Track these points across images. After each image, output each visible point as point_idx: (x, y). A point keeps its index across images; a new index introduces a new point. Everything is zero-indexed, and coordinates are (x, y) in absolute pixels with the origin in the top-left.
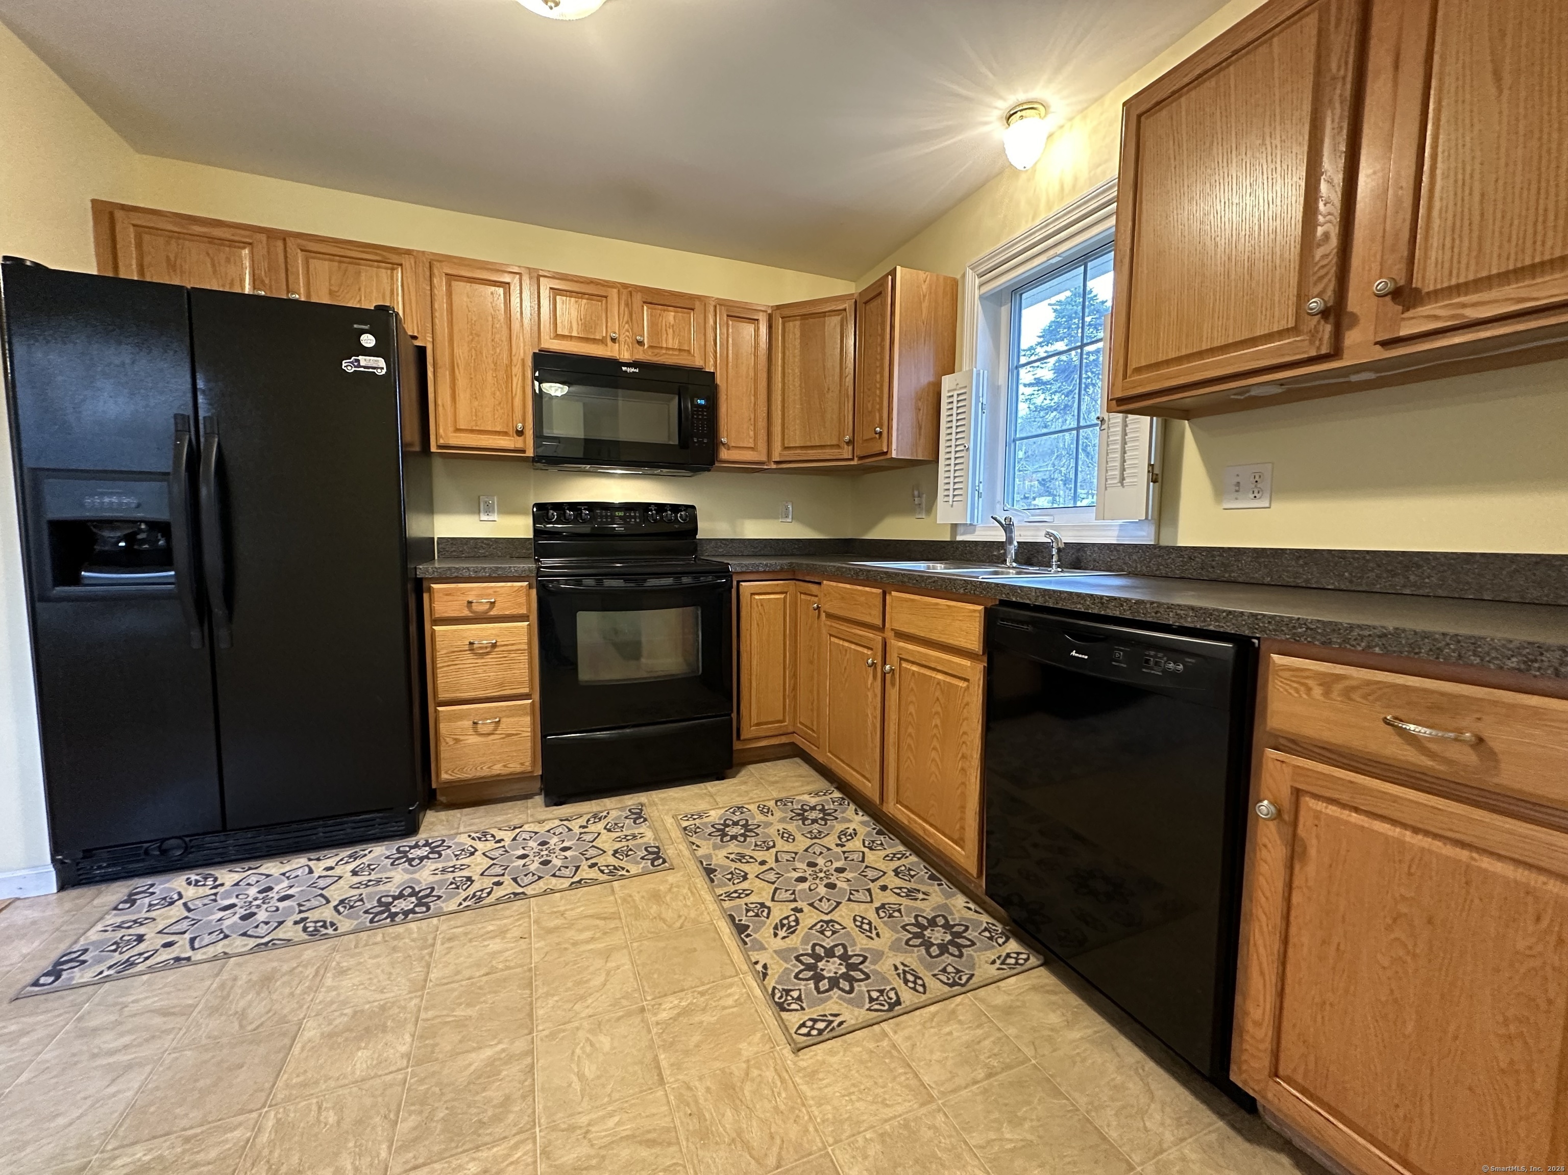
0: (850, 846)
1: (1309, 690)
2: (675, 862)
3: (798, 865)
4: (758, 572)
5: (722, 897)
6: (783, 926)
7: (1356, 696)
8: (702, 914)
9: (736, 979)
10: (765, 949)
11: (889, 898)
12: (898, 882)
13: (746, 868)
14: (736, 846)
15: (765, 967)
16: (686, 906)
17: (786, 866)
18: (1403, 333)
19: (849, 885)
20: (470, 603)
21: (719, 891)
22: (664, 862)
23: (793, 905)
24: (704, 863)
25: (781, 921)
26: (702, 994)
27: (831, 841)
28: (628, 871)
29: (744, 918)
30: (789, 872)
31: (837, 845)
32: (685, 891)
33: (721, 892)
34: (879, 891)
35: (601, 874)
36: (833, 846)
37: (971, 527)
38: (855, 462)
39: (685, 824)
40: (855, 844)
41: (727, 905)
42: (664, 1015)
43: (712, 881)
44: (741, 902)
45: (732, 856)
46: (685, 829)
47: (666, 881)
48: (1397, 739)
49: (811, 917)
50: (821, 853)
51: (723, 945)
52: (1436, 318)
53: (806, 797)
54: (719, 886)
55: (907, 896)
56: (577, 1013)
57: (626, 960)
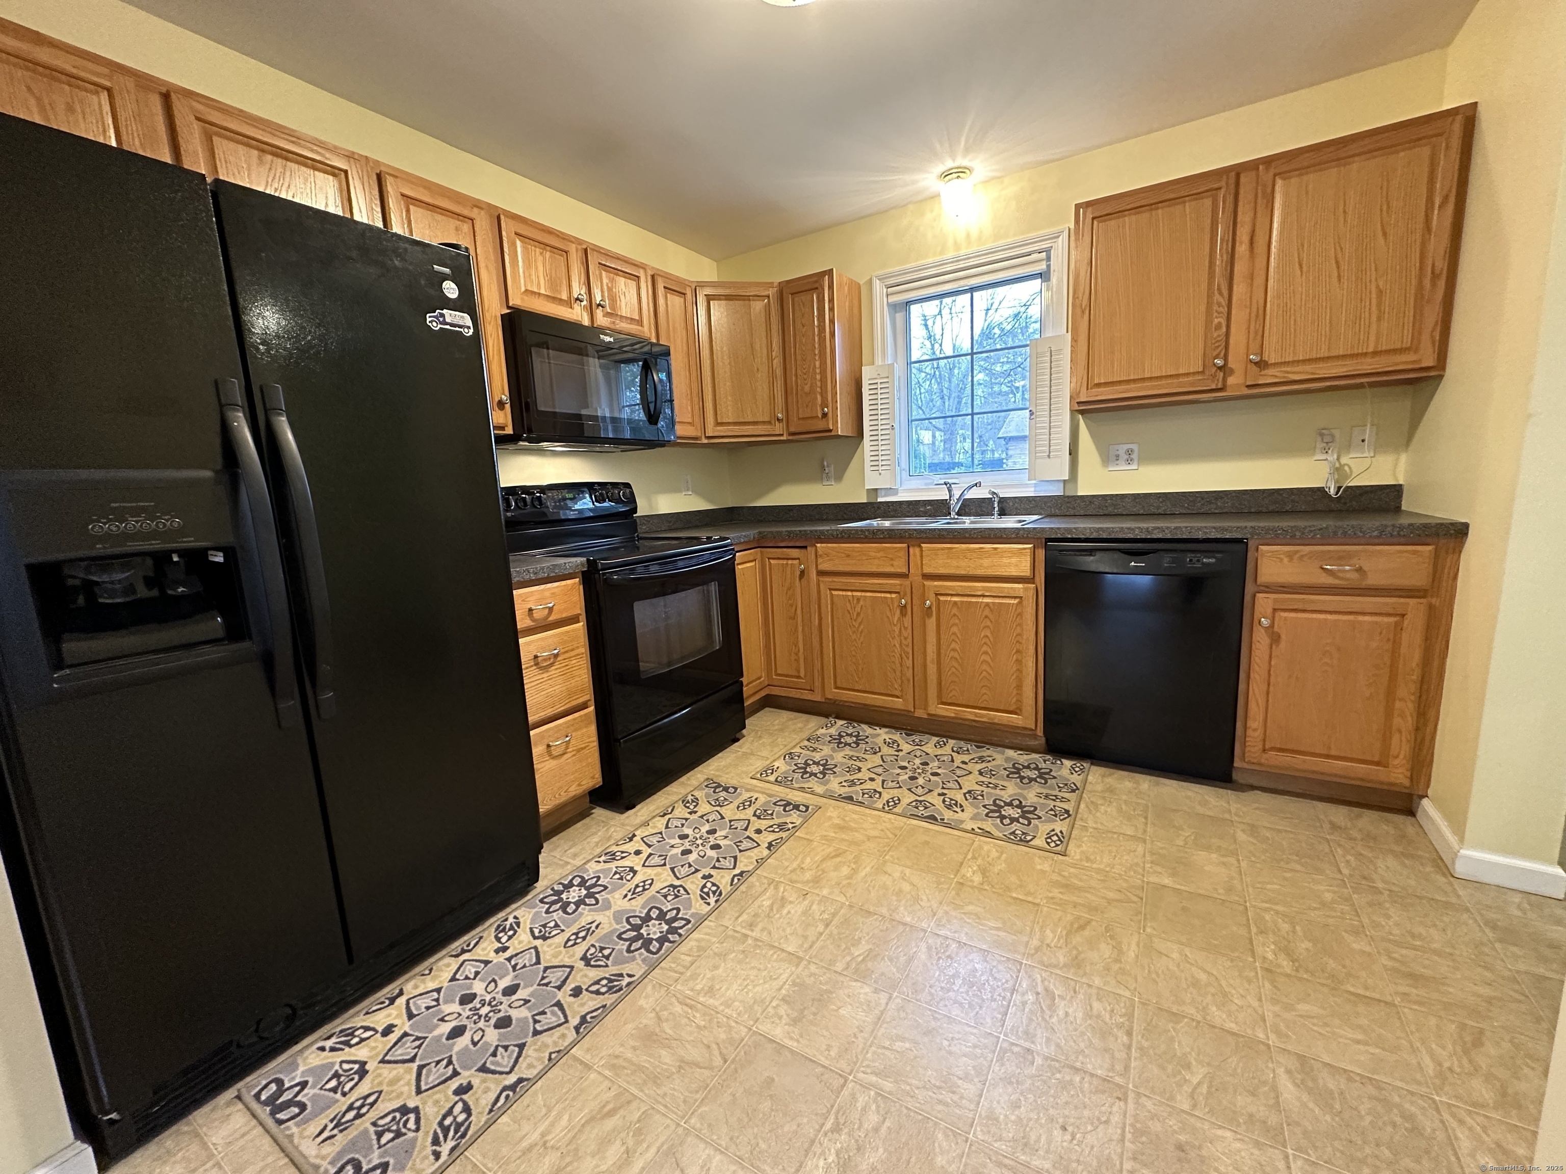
1: (1281, 560)
2: (813, 804)
3: (895, 771)
5: (886, 809)
6: (950, 805)
7: (1305, 559)
8: (893, 823)
9: (977, 843)
10: (964, 821)
11: (976, 766)
12: (966, 757)
13: (867, 787)
14: (835, 777)
15: (980, 829)
16: (873, 824)
17: (889, 775)
18: (1260, 382)
19: (944, 770)
20: (530, 610)
21: (877, 806)
22: (805, 806)
23: (935, 793)
24: (835, 796)
25: (944, 804)
26: (975, 858)
27: (888, 751)
28: (793, 823)
29: (922, 812)
30: (897, 777)
32: (855, 816)
33: (879, 806)
34: (964, 765)
35: (776, 834)
36: (896, 753)
37: (893, 491)
38: (785, 437)
39: (772, 778)
40: (906, 747)
41: (897, 811)
42: (977, 879)
43: (860, 803)
44: (903, 805)
46: (776, 780)
48: (1324, 575)
49: (956, 794)
50: (896, 759)
52: (1276, 377)
53: (823, 731)
55: (983, 761)
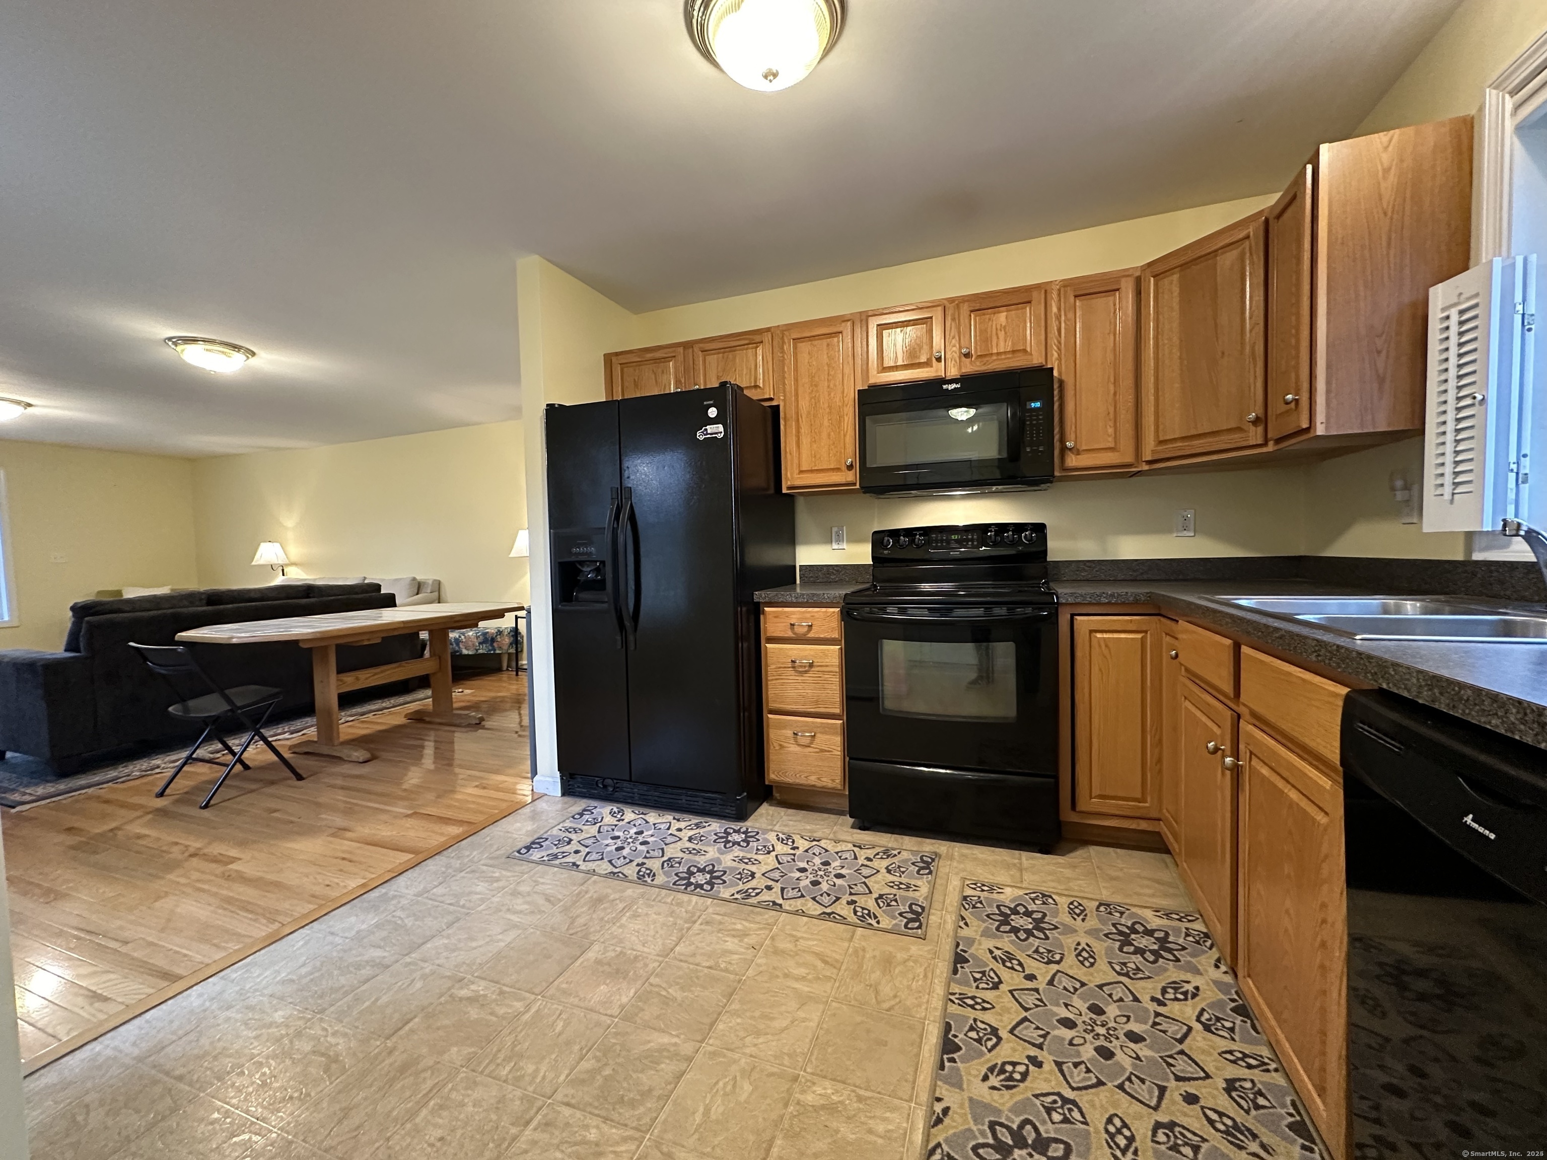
0: (1174, 1009)
2: (932, 932)
3: (1076, 1001)
4: (1099, 604)
5: (952, 997)
6: (1002, 1071)
8: (919, 1006)
9: (905, 1104)
10: (961, 1088)
11: (1192, 1119)
12: (1224, 1102)
13: (1005, 974)
14: (1012, 942)
15: (946, 1111)
16: (909, 987)
17: (1059, 994)
19: (1133, 1065)
20: (792, 625)
21: (955, 988)
22: (920, 927)
23: (1033, 1052)
24: (961, 947)
25: (1004, 1064)
26: (860, 1099)
27: (1146, 989)
28: (878, 922)
29: (961, 1036)
30: (1058, 1005)
31: (1153, 999)
32: (920, 970)
33: (957, 991)
34: (1179, 1099)
35: (853, 915)
36: (1145, 999)
38: (1271, 447)
39: (968, 892)
40: (1187, 1011)
41: (953, 1009)
42: (809, 1098)
43: (955, 972)
44: (971, 1014)
45: (997, 953)
46: (965, 898)
47: (909, 949)
49: (1047, 1080)
50: (1121, 1000)
51: (918, 1055)
53: (1148, 914)
54: (959, 983)
55: (1227, 1133)
56: (744, 1045)
57: (816, 1017)
